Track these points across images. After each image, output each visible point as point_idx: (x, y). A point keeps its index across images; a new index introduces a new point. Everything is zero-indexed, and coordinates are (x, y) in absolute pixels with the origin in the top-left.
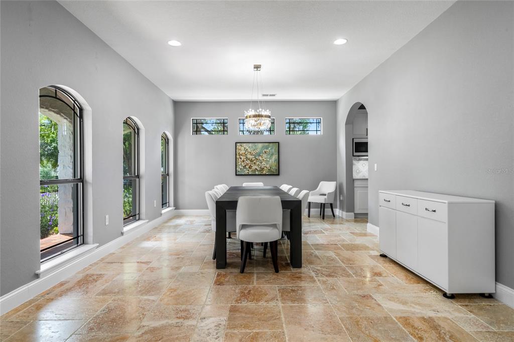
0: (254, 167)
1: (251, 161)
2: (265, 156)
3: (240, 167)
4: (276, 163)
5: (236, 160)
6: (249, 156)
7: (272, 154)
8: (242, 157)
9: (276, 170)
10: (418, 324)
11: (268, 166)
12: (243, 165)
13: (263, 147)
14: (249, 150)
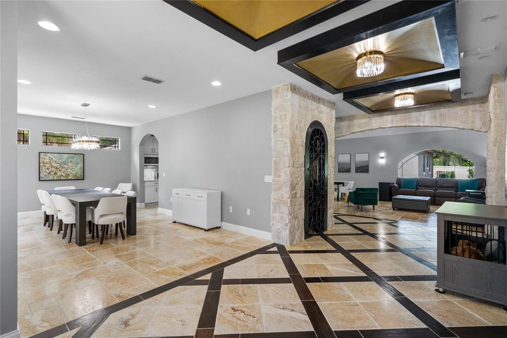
0: (59, 174)
1: (57, 168)
2: (70, 164)
3: (45, 173)
4: (81, 170)
5: (40, 167)
6: (54, 164)
7: (78, 163)
8: (46, 165)
9: (81, 176)
10: (200, 240)
11: (73, 172)
12: (48, 172)
13: (69, 157)
14: (54, 159)
